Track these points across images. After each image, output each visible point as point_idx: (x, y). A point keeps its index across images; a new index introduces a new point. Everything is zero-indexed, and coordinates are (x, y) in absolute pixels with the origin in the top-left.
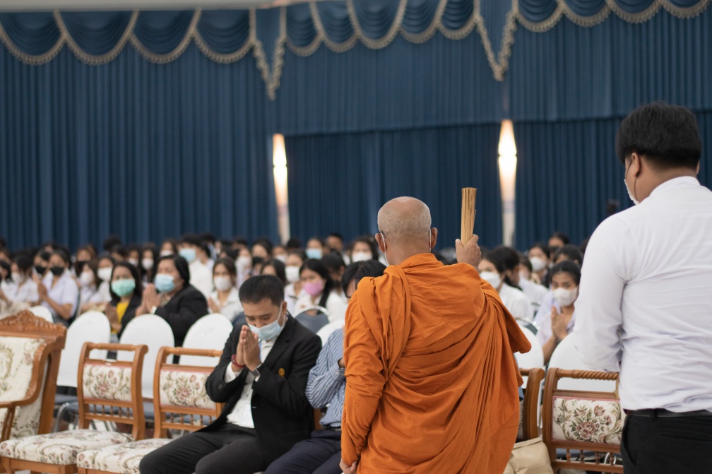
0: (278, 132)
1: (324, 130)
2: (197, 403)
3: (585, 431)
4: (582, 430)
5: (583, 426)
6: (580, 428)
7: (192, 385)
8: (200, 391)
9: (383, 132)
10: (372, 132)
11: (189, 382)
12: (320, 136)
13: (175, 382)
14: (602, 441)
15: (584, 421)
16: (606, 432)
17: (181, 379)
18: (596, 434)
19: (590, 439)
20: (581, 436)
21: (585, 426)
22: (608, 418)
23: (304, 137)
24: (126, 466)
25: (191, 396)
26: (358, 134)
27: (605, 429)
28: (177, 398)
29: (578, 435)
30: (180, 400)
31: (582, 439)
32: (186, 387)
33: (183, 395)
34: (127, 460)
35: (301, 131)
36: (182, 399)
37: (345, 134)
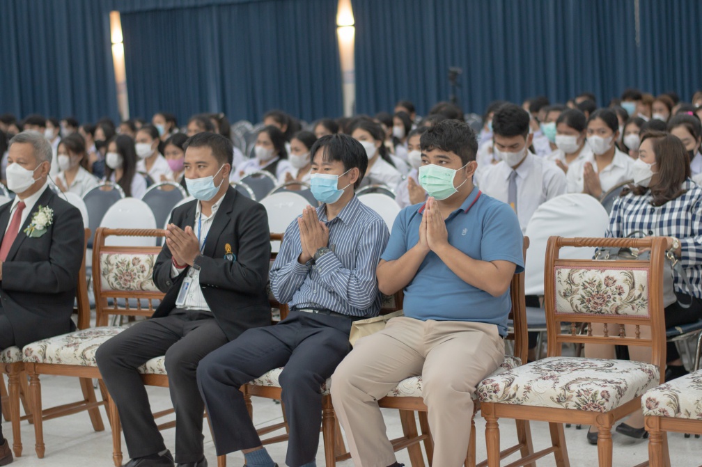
0: (114, 9)
1: (161, 5)
2: (144, 287)
3: (595, 303)
4: (591, 303)
5: (593, 298)
6: (590, 301)
7: (136, 269)
8: (146, 274)
9: (220, 5)
10: (209, 6)
11: (131, 265)
12: (156, 11)
13: (115, 267)
14: (614, 311)
15: (594, 294)
16: (618, 303)
17: (122, 263)
18: (607, 305)
19: (601, 310)
20: (591, 309)
21: (595, 298)
22: (620, 288)
23: (139, 12)
24: (84, 357)
25: (136, 281)
26: (195, 8)
27: (617, 300)
28: (119, 284)
29: (588, 307)
30: (123, 285)
31: (591, 311)
32: (129, 271)
33: (125, 280)
34: (84, 351)
35: (137, 7)
36: (125, 284)
37: (182, 9)
